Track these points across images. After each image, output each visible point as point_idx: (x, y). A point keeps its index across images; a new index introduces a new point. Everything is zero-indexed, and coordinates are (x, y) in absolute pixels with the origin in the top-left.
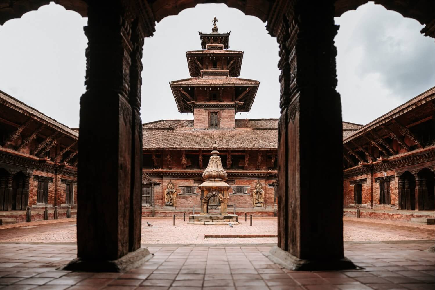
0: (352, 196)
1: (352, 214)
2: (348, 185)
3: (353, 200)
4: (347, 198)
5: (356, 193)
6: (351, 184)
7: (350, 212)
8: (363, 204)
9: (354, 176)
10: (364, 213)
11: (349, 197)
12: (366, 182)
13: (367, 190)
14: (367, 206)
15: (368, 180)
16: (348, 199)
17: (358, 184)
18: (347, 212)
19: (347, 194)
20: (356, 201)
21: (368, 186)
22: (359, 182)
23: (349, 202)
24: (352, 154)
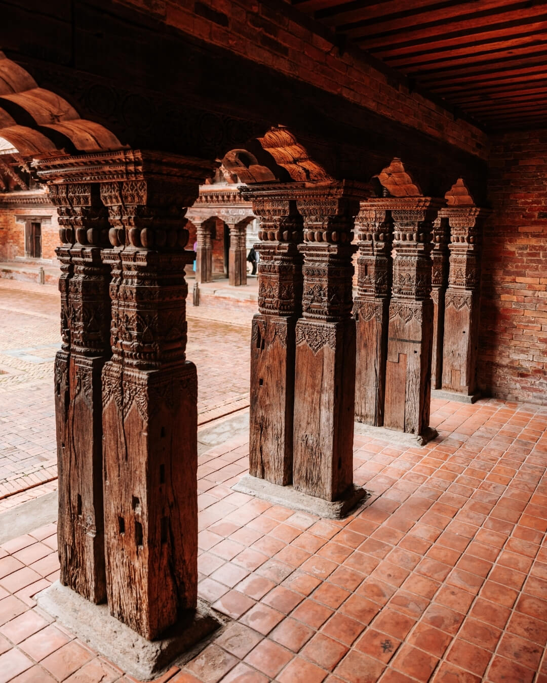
0: (21, 242)
1: (29, 277)
2: (11, 221)
3: (22, 248)
4: (11, 244)
5: (29, 238)
6: (17, 220)
7: (24, 273)
8: (44, 258)
9: (24, 207)
10: (52, 276)
11: (14, 242)
12: (49, 222)
13: (53, 236)
14: (51, 263)
15: (53, 219)
16: (11, 246)
17: (33, 222)
18: (17, 272)
19: (10, 236)
20: (30, 252)
21: (54, 229)
22: (35, 220)
23: (15, 251)
24: (25, 171)
